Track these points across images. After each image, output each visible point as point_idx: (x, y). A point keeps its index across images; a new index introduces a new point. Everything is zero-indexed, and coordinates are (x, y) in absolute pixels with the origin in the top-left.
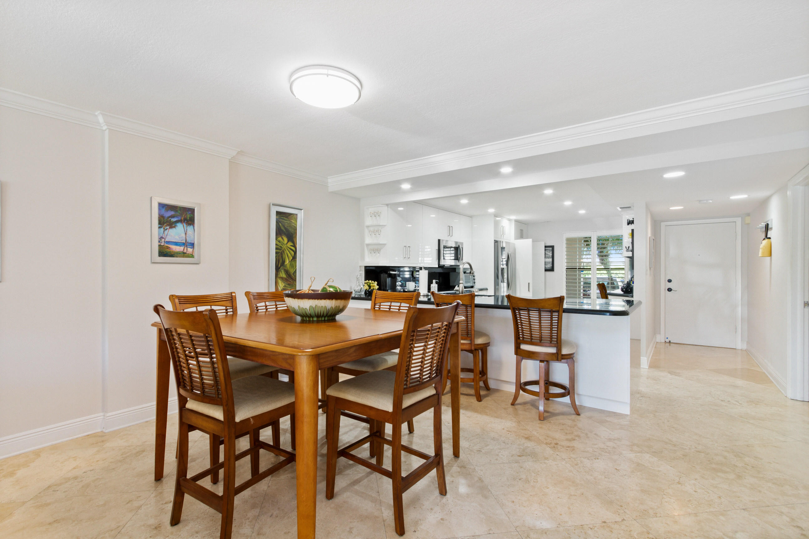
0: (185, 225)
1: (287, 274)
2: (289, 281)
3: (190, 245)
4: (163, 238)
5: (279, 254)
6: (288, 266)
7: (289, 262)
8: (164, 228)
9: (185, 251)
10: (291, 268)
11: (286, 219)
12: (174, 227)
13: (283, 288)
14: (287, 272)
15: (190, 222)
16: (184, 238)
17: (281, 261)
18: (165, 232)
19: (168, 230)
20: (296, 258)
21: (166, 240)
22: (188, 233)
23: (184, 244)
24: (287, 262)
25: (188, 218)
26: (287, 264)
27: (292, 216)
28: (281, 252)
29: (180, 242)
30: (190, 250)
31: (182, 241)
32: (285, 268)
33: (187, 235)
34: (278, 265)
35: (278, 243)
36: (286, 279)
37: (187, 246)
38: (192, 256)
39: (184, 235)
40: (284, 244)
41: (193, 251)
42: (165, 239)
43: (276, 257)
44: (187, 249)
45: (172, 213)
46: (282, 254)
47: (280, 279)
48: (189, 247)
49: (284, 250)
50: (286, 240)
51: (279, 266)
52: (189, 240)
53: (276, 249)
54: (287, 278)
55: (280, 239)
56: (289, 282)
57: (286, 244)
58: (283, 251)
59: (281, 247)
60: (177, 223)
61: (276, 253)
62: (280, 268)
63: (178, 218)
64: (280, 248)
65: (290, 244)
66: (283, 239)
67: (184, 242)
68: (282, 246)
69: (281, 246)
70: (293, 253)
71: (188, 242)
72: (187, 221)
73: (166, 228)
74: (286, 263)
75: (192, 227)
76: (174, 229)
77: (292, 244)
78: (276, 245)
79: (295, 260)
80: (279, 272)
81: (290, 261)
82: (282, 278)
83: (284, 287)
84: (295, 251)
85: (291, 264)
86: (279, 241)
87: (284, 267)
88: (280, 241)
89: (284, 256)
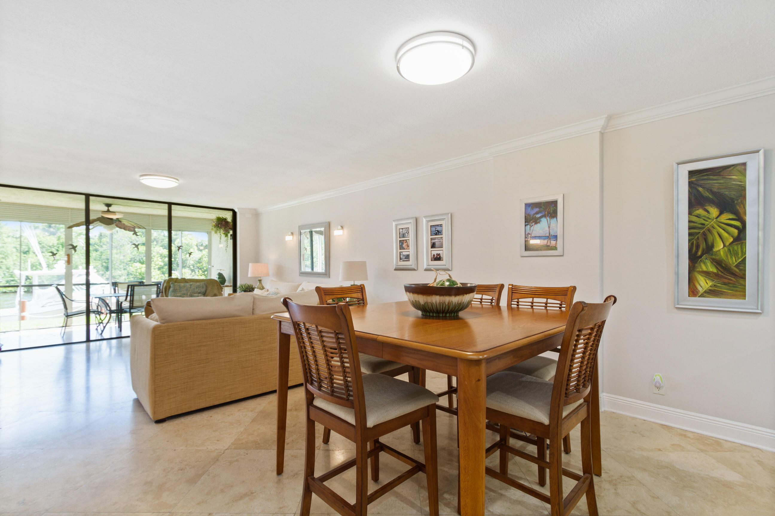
0: (548, 219)
1: (719, 267)
2: (726, 278)
3: (553, 237)
4: (530, 234)
5: (699, 235)
6: (722, 253)
7: (724, 246)
8: (530, 225)
9: (549, 244)
10: (729, 257)
11: (715, 177)
12: (539, 222)
13: (710, 288)
14: (718, 263)
15: (553, 215)
16: (548, 232)
17: (703, 246)
18: (531, 229)
19: (533, 226)
20: (745, 240)
21: (533, 235)
22: (551, 227)
23: (547, 237)
24: (719, 246)
25: (552, 211)
26: (719, 251)
27: (732, 168)
28: (702, 231)
29: (544, 236)
30: (553, 243)
31: (546, 234)
32: (714, 257)
33: (550, 228)
34: (696, 252)
35: (694, 219)
36: (716, 275)
37: (550, 239)
38: (555, 248)
39: (547, 229)
40: (710, 219)
41: (556, 243)
42: (531, 235)
43: (689, 240)
44: (550, 242)
45: (537, 210)
46: (704, 234)
47: (702, 274)
48: (552, 240)
49: (712, 229)
50: (714, 211)
51: (699, 253)
52: (552, 233)
53: (690, 228)
54: (720, 273)
55: (701, 212)
56: (726, 281)
57: (717, 218)
58: (709, 230)
59: (703, 224)
60: (541, 218)
61: (690, 234)
62: (700, 257)
63: (542, 213)
64: (700, 226)
65: (725, 217)
66: (708, 212)
67: (548, 235)
68: (706, 223)
69: (703, 222)
70: (735, 232)
71: (551, 235)
72: (551, 214)
73: (532, 224)
74: (715, 250)
75: (555, 219)
76: (538, 224)
77: (731, 216)
78: (690, 222)
79: (742, 243)
80: (700, 263)
81: (727, 244)
82: (707, 274)
83: (711, 286)
84: (741, 227)
85: (729, 250)
86: (698, 216)
87: (712, 255)
88: (700, 215)
89: (710, 238)
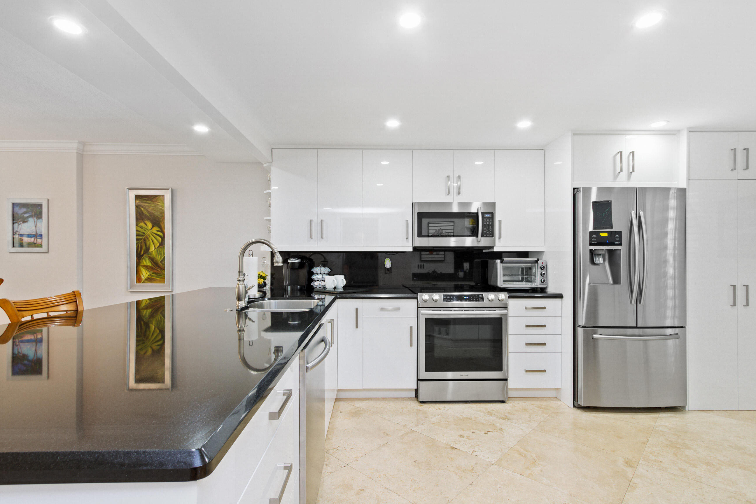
0: (35, 219)
1: (152, 263)
2: (156, 270)
3: (38, 236)
4: (18, 232)
5: (142, 240)
6: (154, 253)
7: (155, 248)
8: (18, 224)
9: (35, 242)
10: (157, 255)
11: (149, 202)
12: (27, 222)
13: (148, 277)
14: (152, 260)
15: (39, 216)
16: (34, 231)
17: (144, 248)
18: (19, 227)
19: (21, 225)
20: (165, 245)
21: (20, 233)
22: (37, 226)
23: (34, 236)
24: (152, 249)
25: (38, 213)
26: (152, 251)
27: (158, 197)
28: (143, 238)
29: (31, 234)
30: (39, 241)
31: (33, 233)
32: (150, 256)
33: (37, 228)
34: (141, 252)
35: (139, 229)
36: (151, 268)
37: (37, 237)
38: (41, 246)
39: (34, 228)
40: (147, 230)
41: (42, 241)
42: (19, 233)
43: (137, 244)
44: (37, 240)
45: (24, 210)
46: (145, 240)
47: (144, 267)
48: (39, 238)
49: (148, 236)
50: (150, 225)
51: (142, 253)
52: (39, 232)
53: (137, 235)
54: (153, 266)
55: (142, 224)
56: (156, 271)
57: (151, 229)
58: (147, 237)
59: (144, 233)
60: (29, 218)
61: (137, 240)
62: (143, 255)
63: (29, 213)
64: (142, 234)
65: (156, 229)
66: (146, 225)
67: (35, 234)
68: (146, 232)
69: (144, 231)
70: (160, 239)
71: (38, 234)
72: (37, 215)
73: (20, 223)
74: (150, 251)
75: (41, 220)
76: (26, 224)
77: (158, 229)
78: (137, 231)
79: (163, 247)
80: (142, 260)
81: (156, 247)
82: (146, 267)
83: (148, 276)
84: (163, 236)
85: (157, 251)
86: (141, 227)
87: (149, 254)
88: (142, 226)
89: (148, 243)
